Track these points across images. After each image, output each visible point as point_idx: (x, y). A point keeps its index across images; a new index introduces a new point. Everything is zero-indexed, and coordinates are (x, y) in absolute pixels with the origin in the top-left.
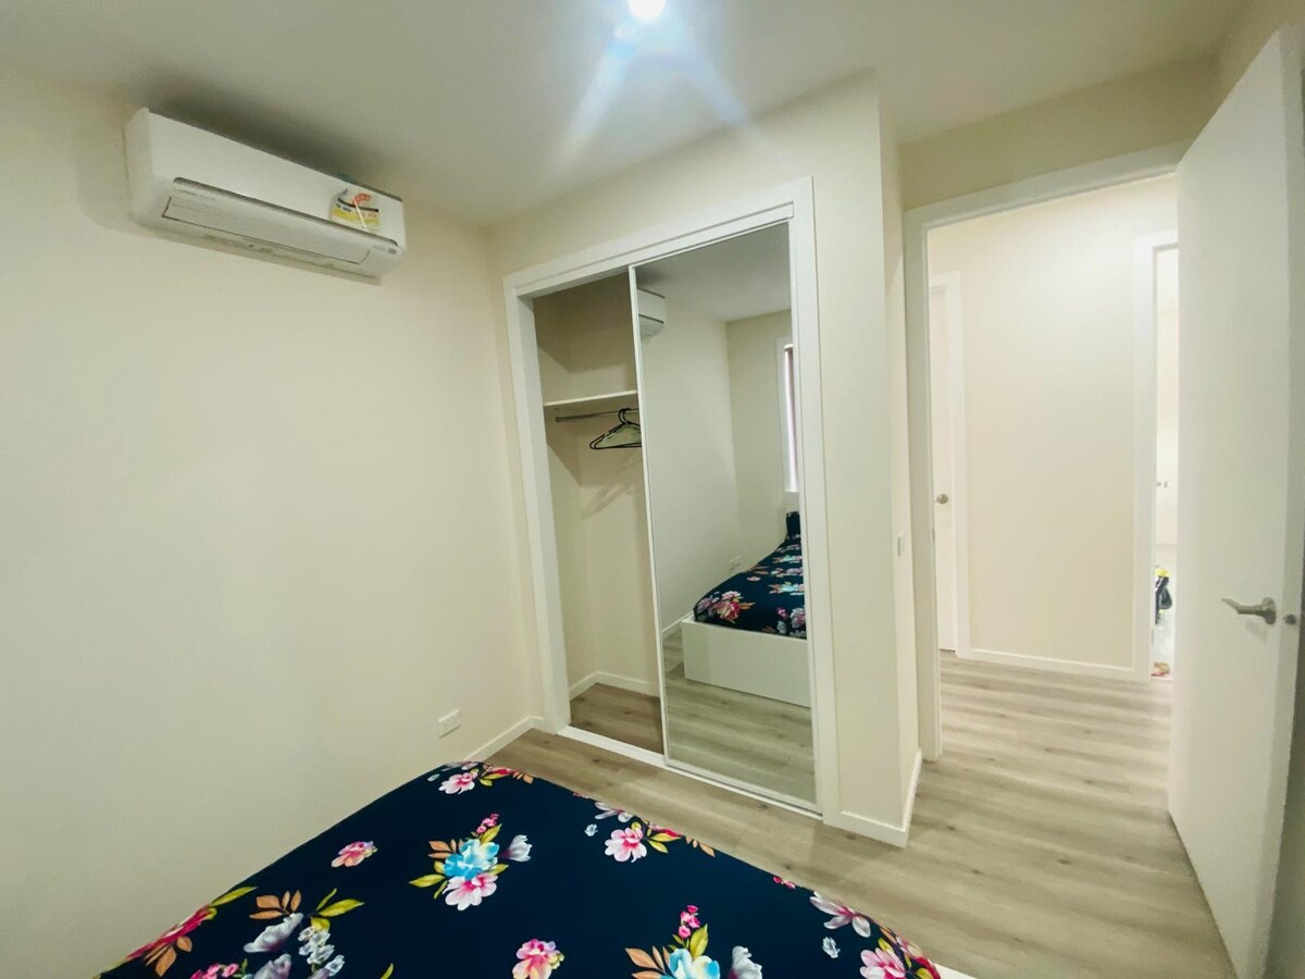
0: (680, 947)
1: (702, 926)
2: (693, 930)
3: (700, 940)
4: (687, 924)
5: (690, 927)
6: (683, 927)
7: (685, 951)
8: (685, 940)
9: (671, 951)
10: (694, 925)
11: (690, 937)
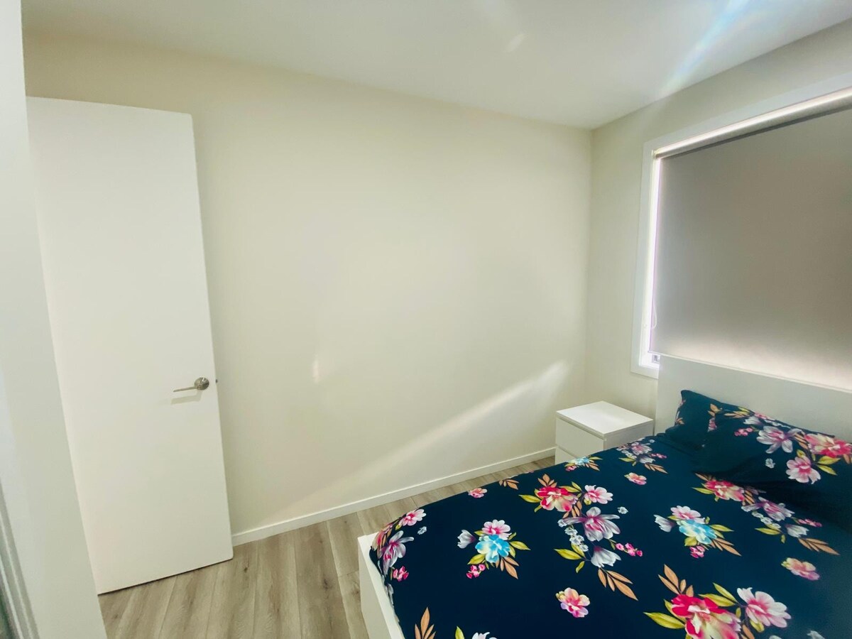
0: (488, 563)
1: (471, 565)
2: (477, 565)
3: (476, 560)
4: (478, 570)
5: (478, 567)
6: (481, 569)
7: (487, 559)
8: (484, 564)
9: (494, 564)
10: (475, 568)
11: (481, 563)
